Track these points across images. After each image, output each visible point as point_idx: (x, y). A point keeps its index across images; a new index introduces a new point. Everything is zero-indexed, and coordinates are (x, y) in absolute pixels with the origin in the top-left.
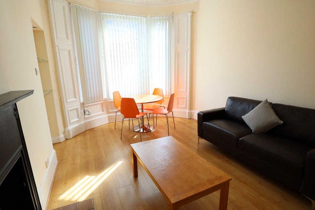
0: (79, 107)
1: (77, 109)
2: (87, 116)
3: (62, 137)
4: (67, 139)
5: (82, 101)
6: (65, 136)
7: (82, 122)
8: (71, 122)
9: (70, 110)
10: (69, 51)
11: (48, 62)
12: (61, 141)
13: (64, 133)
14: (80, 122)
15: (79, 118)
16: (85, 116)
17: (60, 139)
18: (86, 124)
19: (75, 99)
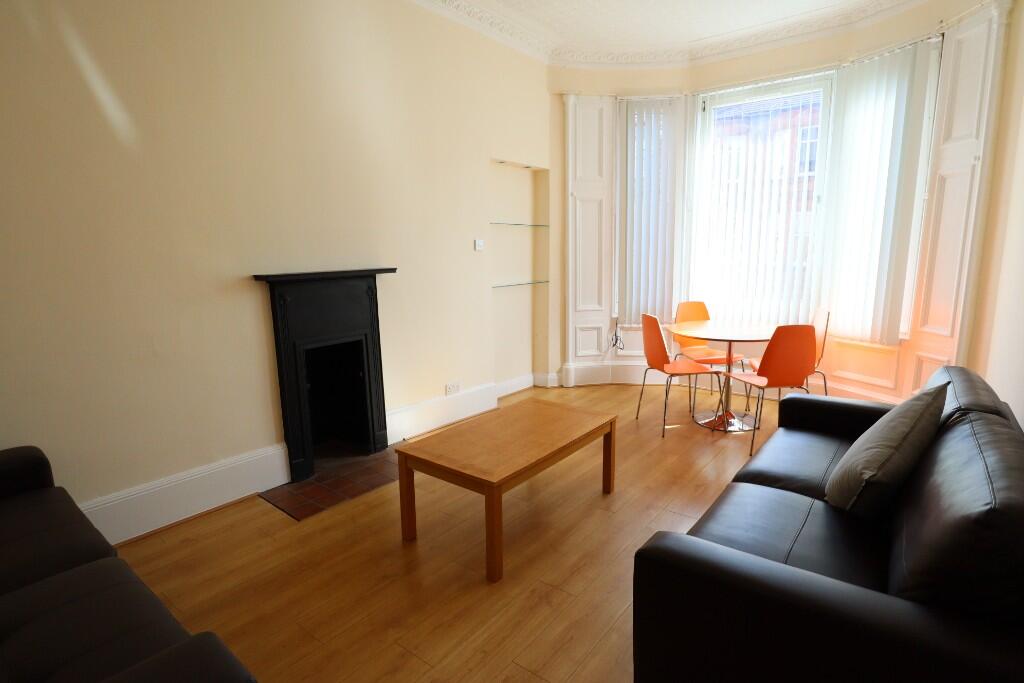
0: (605, 326)
1: (599, 329)
2: (620, 352)
3: (552, 379)
4: (562, 386)
5: (615, 315)
6: (560, 379)
7: (608, 362)
8: (579, 354)
9: (582, 329)
10: (600, 203)
11: (548, 226)
12: (549, 385)
13: (560, 371)
14: (603, 360)
15: (600, 351)
16: (616, 352)
17: (547, 379)
18: (615, 369)
19: (597, 307)
